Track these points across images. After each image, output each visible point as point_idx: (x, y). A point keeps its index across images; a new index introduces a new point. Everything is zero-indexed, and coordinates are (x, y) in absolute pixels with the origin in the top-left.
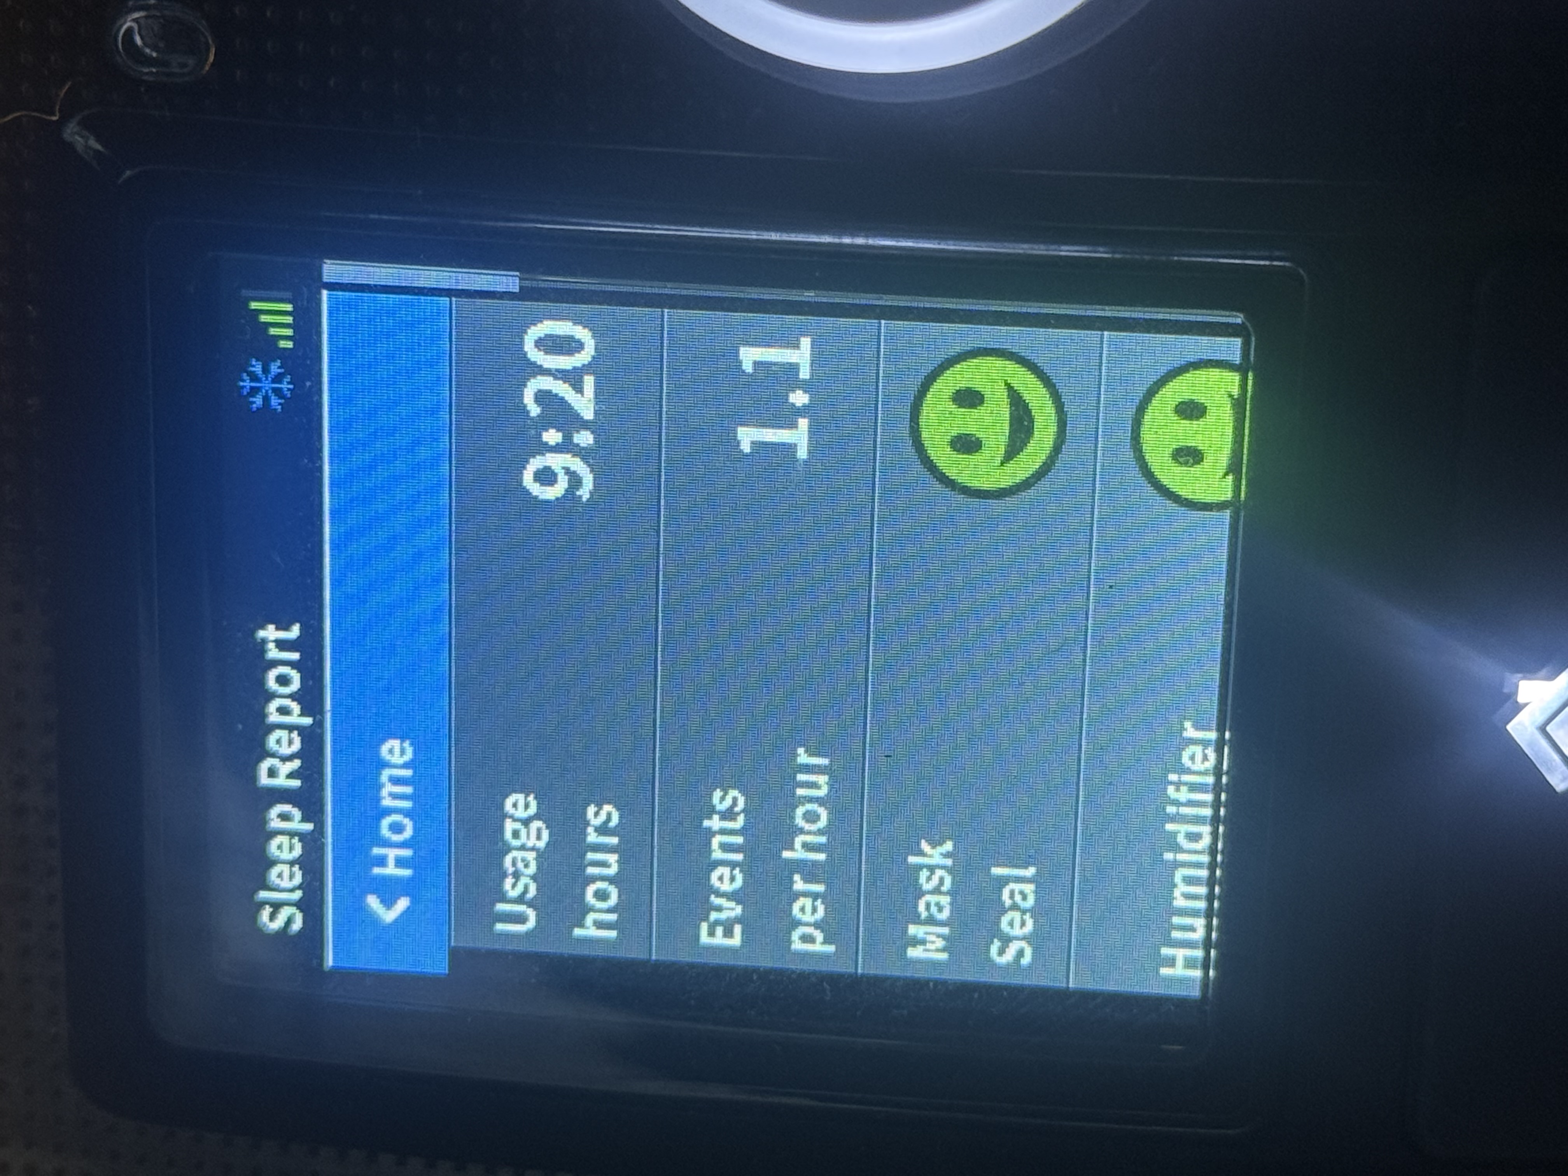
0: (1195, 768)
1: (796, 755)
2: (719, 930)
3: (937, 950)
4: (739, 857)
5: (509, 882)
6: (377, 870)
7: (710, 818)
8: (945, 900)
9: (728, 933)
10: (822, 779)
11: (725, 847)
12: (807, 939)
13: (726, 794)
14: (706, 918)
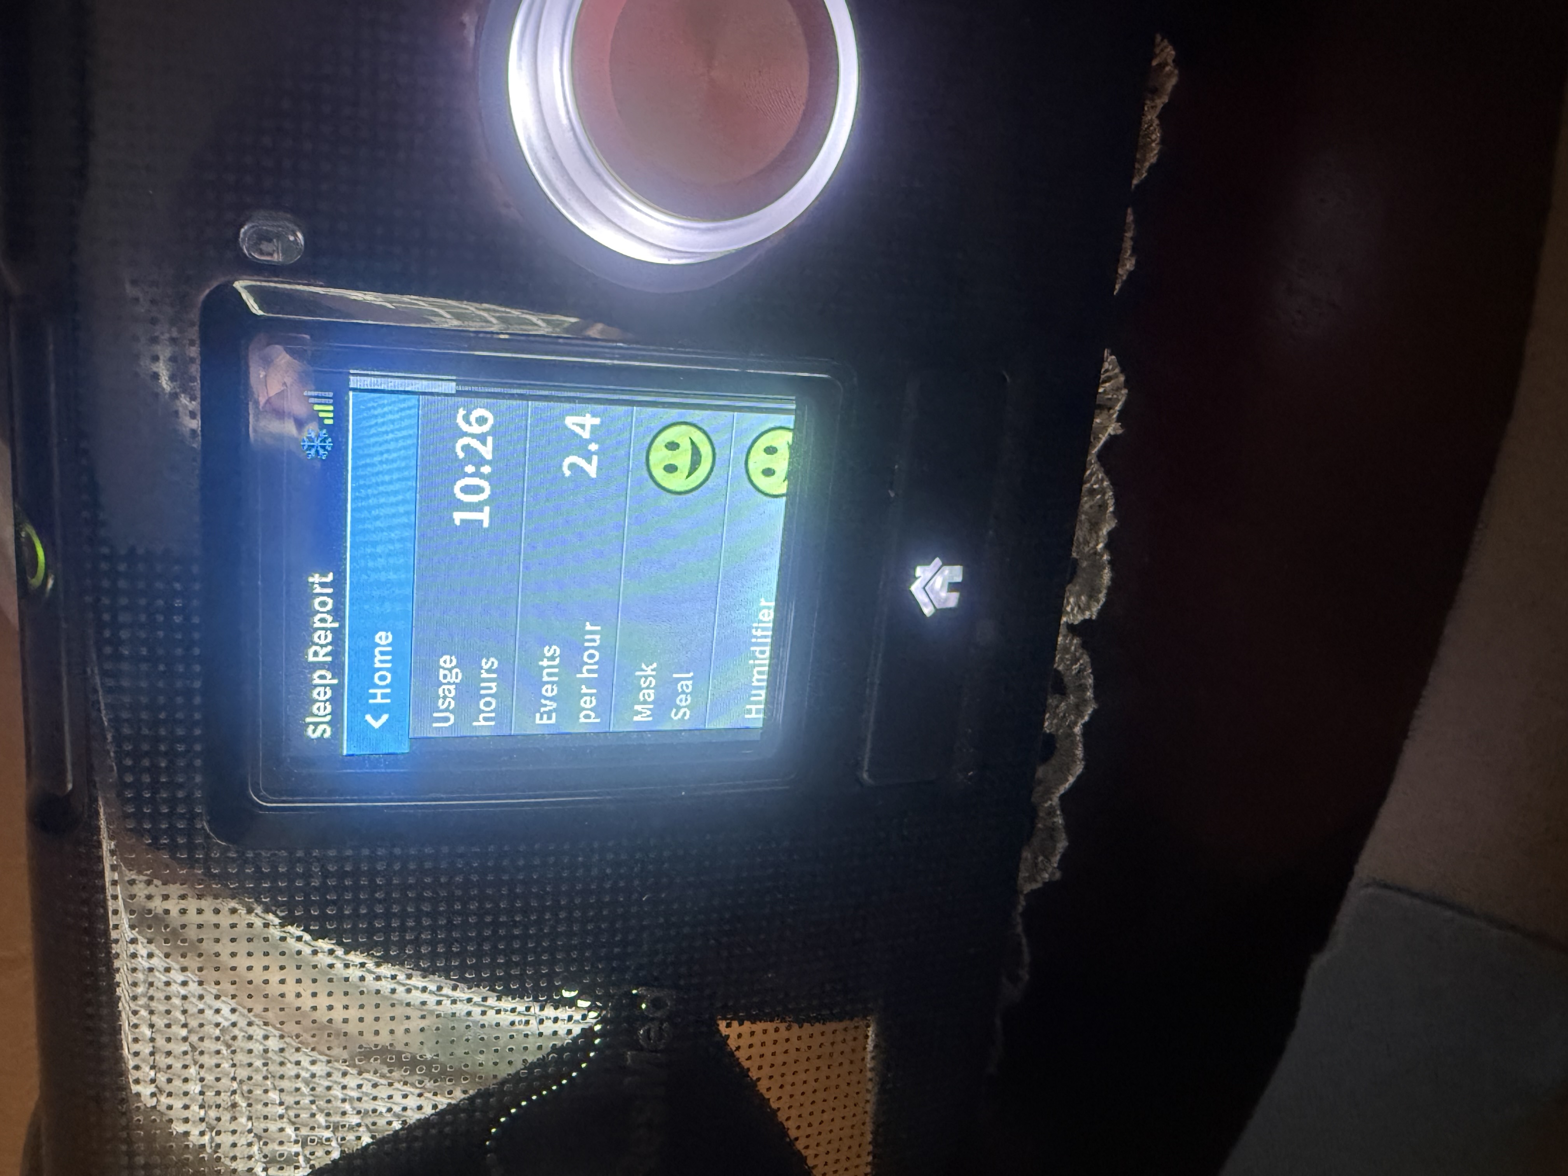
0: (764, 619)
1: (585, 626)
2: (545, 716)
3: (648, 716)
4: (555, 679)
5: (441, 701)
6: (371, 701)
7: (543, 661)
8: (651, 692)
9: (549, 718)
10: (597, 637)
11: (550, 675)
12: (587, 717)
13: (551, 648)
14: (539, 712)
